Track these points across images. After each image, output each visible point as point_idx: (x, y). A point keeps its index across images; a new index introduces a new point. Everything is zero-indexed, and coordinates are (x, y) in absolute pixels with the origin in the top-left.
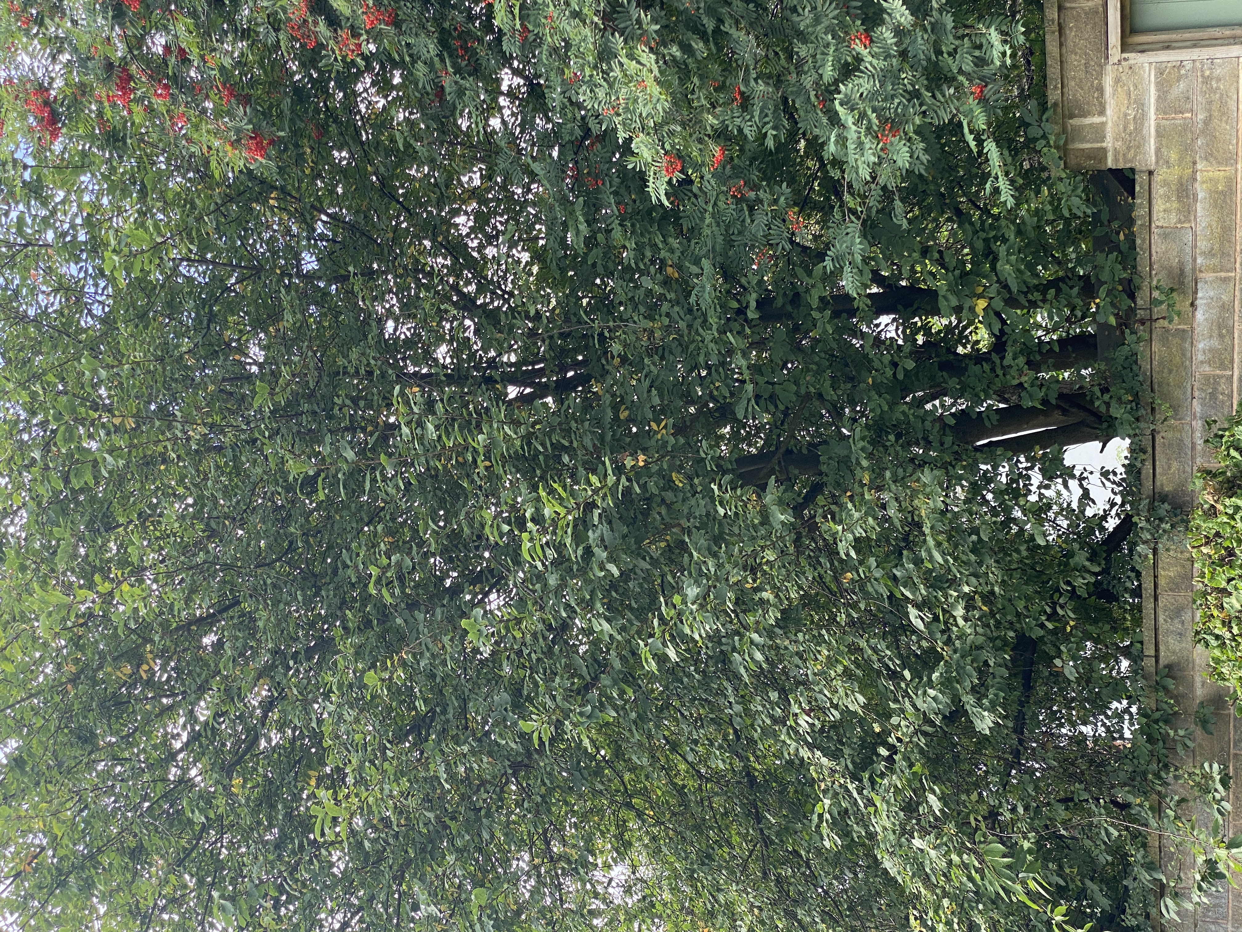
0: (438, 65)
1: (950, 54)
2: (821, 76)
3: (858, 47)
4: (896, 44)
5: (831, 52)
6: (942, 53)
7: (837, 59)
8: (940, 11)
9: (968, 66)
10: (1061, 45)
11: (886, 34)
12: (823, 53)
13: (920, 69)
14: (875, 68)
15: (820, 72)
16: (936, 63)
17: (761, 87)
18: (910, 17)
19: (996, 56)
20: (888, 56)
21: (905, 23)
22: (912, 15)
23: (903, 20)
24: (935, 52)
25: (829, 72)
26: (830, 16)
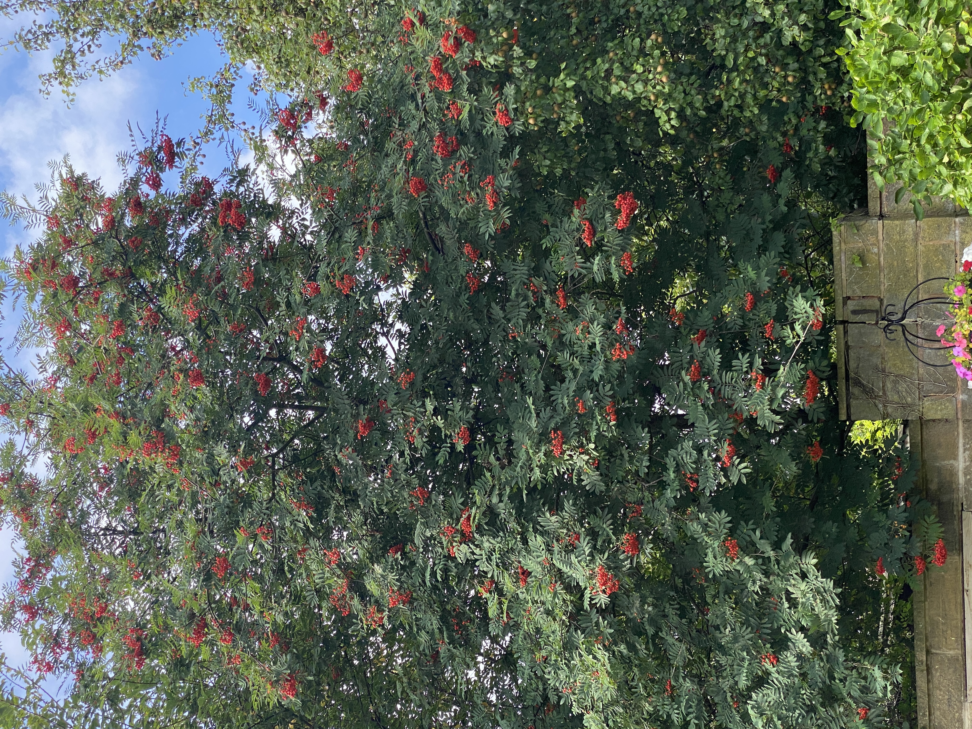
0: (437, 636)
1: (841, 681)
2: (736, 683)
3: (768, 665)
4: (797, 667)
5: (746, 666)
6: (834, 679)
7: (750, 672)
8: (834, 646)
9: (856, 693)
10: (928, 682)
11: (791, 658)
12: (739, 665)
13: (816, 689)
14: (780, 683)
15: (736, 679)
16: (829, 686)
17: (688, 684)
18: (810, 649)
19: (879, 689)
20: (790, 676)
21: (806, 653)
22: (811, 646)
23: (804, 650)
24: (829, 677)
25: (743, 682)
26: (747, 637)
